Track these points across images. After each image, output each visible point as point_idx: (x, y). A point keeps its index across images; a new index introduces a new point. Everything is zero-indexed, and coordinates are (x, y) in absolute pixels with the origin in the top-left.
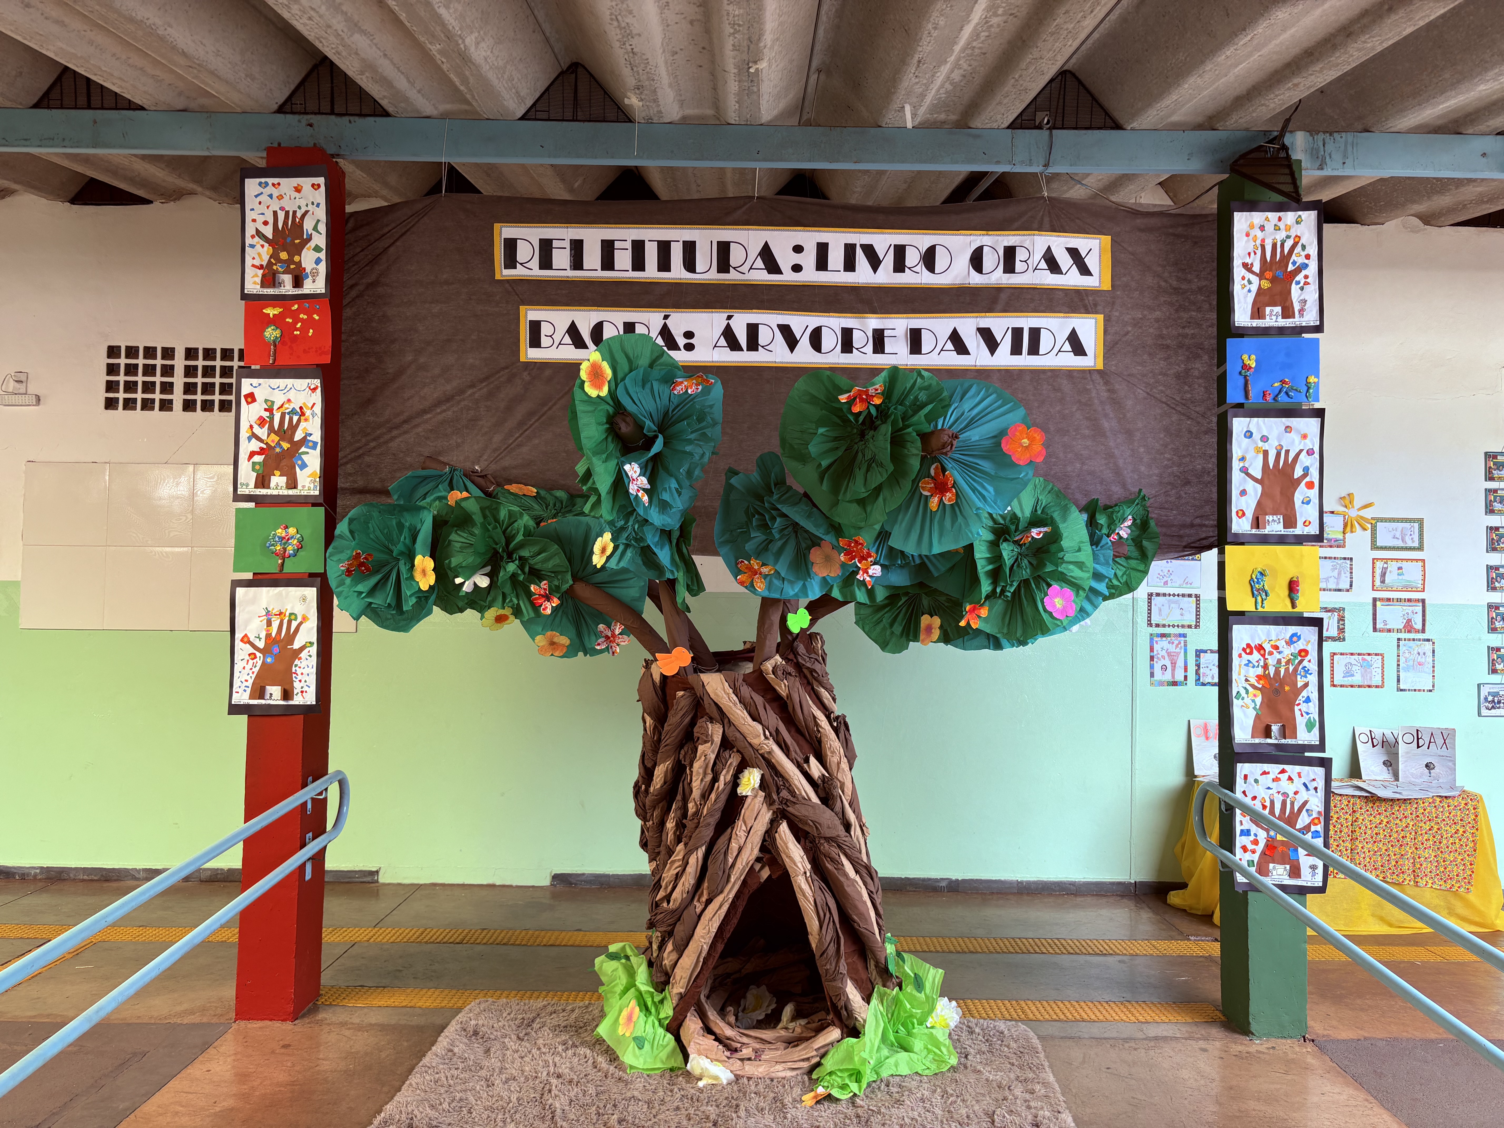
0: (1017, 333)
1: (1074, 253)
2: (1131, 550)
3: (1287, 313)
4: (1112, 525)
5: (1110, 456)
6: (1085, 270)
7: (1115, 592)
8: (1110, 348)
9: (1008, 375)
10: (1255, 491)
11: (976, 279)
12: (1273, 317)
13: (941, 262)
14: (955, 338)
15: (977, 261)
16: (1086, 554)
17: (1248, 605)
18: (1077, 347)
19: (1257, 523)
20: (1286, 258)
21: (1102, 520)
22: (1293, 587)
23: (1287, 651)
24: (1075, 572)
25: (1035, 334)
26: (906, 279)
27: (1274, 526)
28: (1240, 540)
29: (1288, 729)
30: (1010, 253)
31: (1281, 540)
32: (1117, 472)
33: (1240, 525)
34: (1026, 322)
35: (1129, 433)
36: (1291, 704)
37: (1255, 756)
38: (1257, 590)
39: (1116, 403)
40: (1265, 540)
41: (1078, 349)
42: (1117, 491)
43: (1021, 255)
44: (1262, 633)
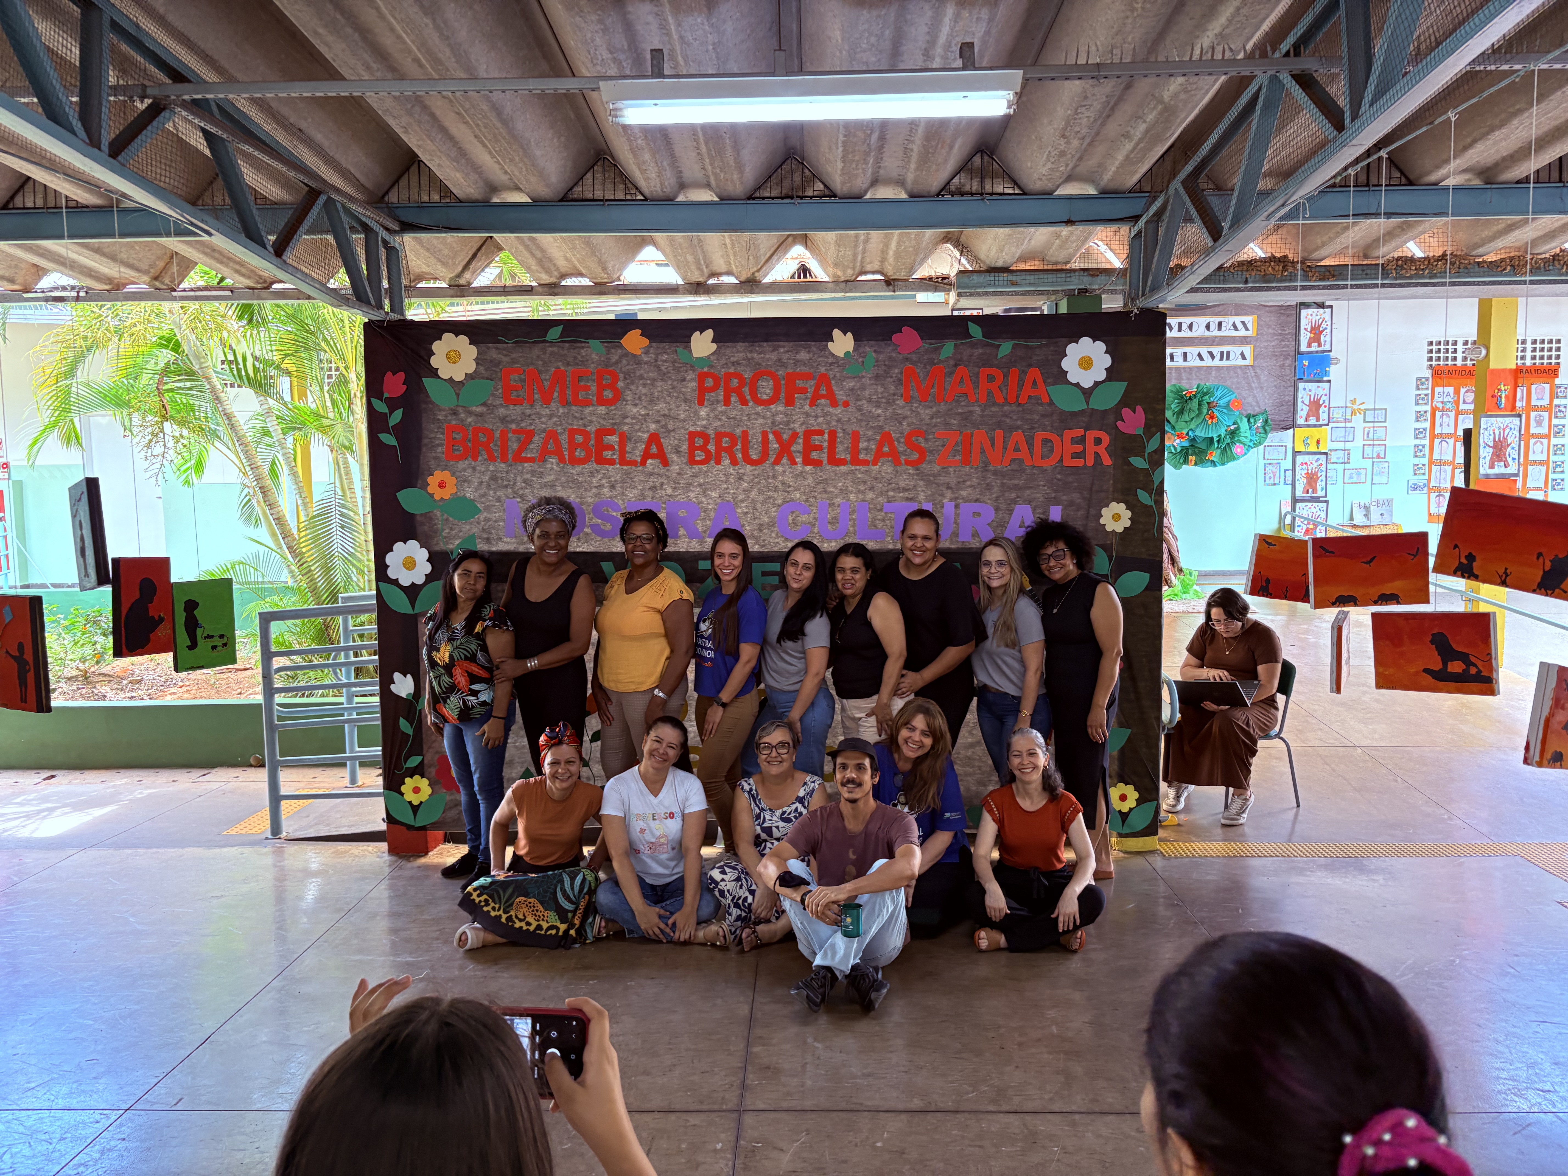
0: (1222, 353)
1: (1243, 322)
2: (1262, 430)
3: (1320, 345)
4: (1255, 422)
5: (1255, 396)
6: (1247, 329)
7: (1256, 445)
8: (1255, 358)
9: (1219, 368)
10: (1306, 409)
11: (1207, 334)
12: (1314, 347)
13: (1194, 328)
14: (1199, 355)
15: (1208, 327)
16: (1248, 434)
17: (1302, 449)
18: (1243, 357)
19: (1306, 420)
20: (1319, 326)
21: (1252, 420)
22: (1318, 442)
23: (1315, 464)
24: (1244, 440)
25: (1228, 353)
26: (1182, 334)
27: (1312, 421)
28: (1300, 427)
29: (1315, 490)
30: (1220, 324)
31: (1315, 426)
32: (1257, 402)
33: (1300, 421)
34: (1225, 349)
35: (1262, 388)
36: (1316, 482)
37: (1303, 500)
38: (1306, 444)
39: (1258, 377)
40: (1309, 426)
41: (1244, 358)
42: (1257, 409)
43: (1223, 325)
44: (1306, 459)
